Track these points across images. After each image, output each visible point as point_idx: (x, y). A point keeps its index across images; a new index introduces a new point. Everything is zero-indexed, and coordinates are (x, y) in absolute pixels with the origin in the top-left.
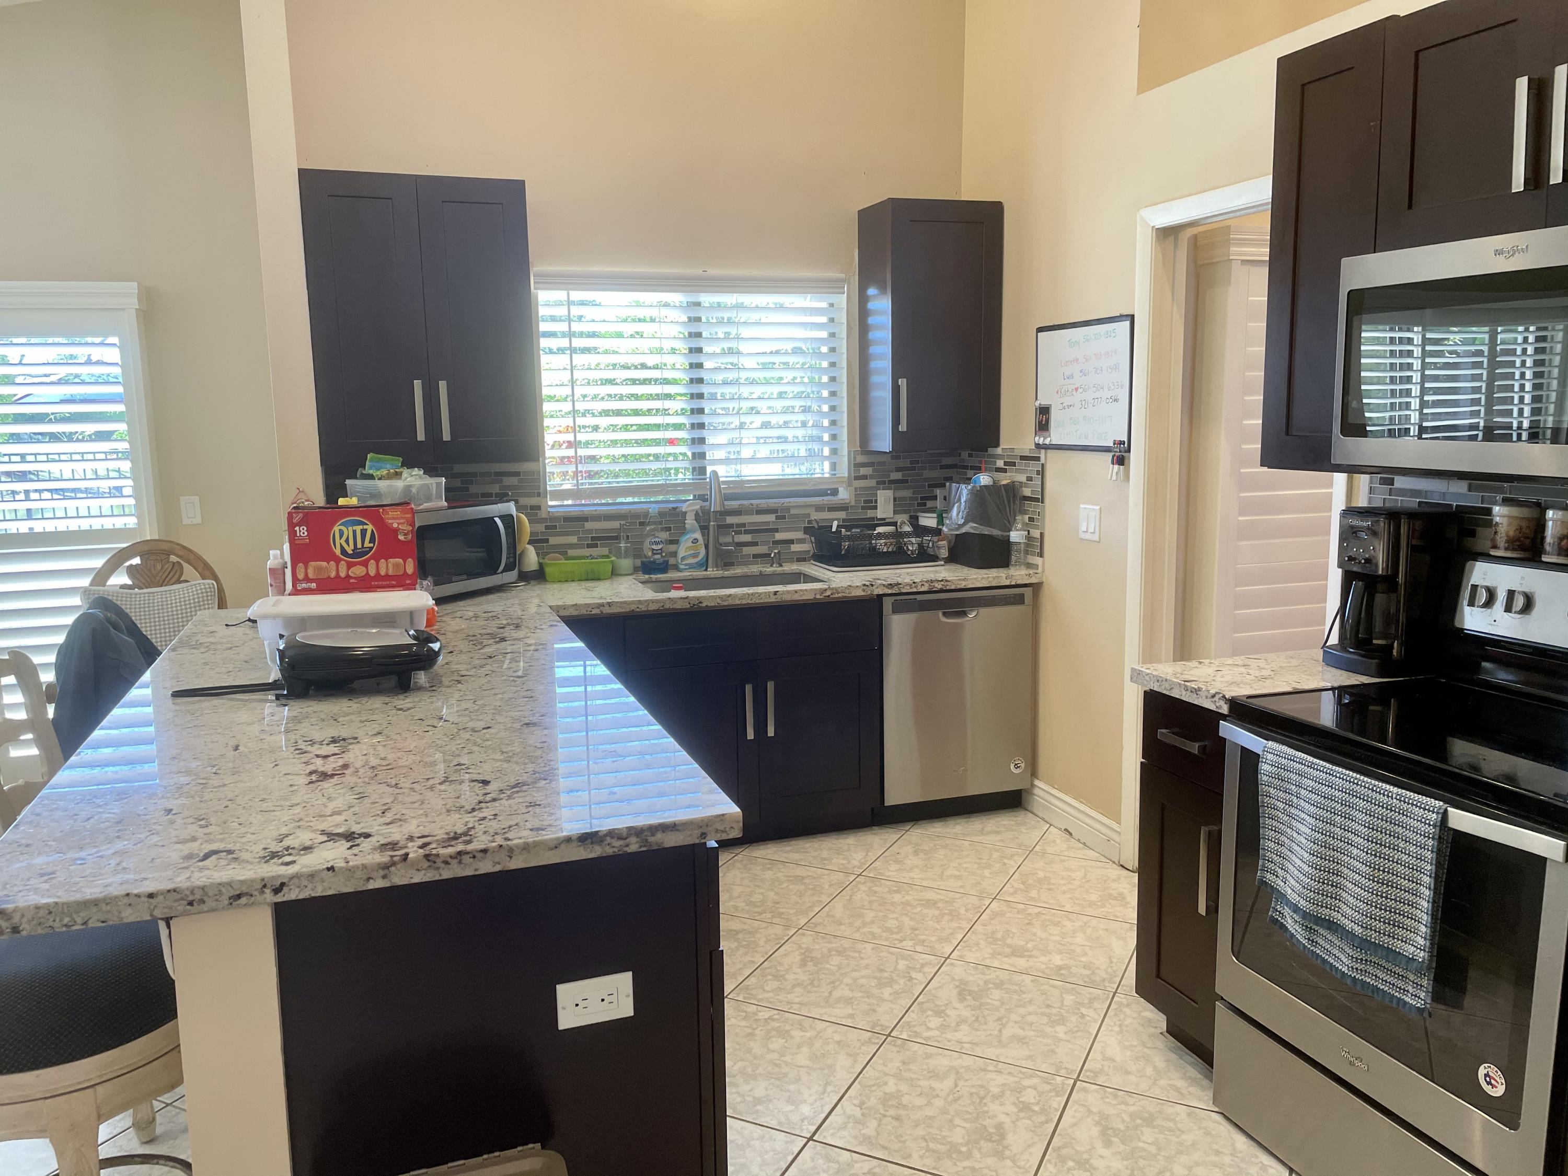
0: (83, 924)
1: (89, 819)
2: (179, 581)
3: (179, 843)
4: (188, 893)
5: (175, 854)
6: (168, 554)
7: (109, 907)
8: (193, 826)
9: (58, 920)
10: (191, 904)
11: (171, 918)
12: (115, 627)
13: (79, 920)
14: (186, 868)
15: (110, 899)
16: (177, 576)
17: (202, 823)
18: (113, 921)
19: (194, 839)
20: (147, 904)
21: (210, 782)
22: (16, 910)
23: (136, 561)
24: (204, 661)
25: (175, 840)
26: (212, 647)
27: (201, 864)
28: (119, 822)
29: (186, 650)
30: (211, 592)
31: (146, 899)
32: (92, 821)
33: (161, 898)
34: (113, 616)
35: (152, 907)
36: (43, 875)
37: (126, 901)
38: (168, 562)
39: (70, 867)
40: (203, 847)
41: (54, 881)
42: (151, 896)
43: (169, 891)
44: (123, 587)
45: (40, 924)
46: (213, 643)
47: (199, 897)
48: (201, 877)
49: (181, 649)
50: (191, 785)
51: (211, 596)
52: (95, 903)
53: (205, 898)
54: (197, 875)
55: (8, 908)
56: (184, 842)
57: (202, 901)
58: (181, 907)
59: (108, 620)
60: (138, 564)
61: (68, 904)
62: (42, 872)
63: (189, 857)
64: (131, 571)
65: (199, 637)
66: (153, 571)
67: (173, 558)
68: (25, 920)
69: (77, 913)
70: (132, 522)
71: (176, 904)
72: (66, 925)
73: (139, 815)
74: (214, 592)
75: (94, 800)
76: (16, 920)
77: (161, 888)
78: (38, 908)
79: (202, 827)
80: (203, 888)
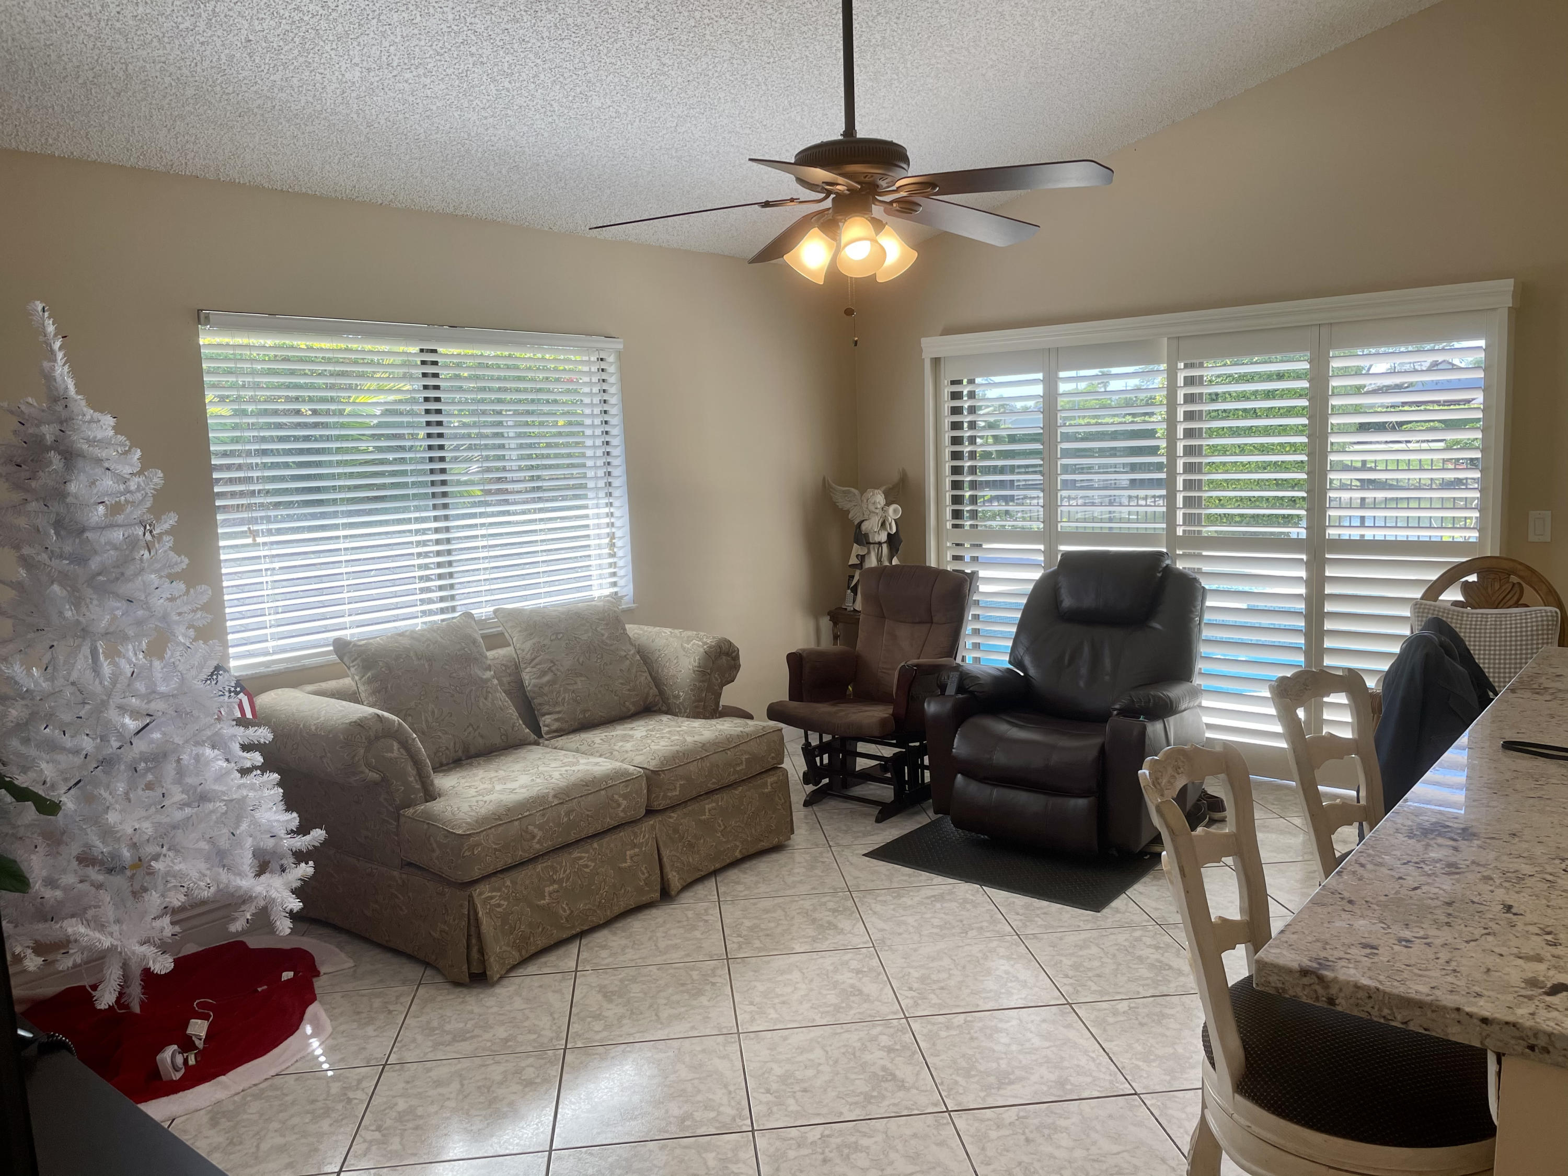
0: (1403, 1023)
1: (1415, 889)
2: (1517, 605)
3: (1520, 958)
4: (1530, 1034)
5: (1516, 972)
6: (1509, 573)
7: (1434, 1015)
8: (1538, 939)
9: (1377, 1007)
10: (1532, 1048)
11: (1504, 1055)
12: (1448, 652)
13: (1399, 1017)
14: (1530, 998)
15: (1438, 1007)
16: (1515, 598)
17: (1549, 937)
18: (1437, 1033)
19: (1539, 959)
20: (1478, 1028)
21: (1559, 881)
22: (1335, 980)
23: (1473, 578)
24: (1549, 712)
25: (1515, 951)
26: (1560, 695)
27: (1548, 999)
28: (1449, 904)
29: (1528, 694)
30: (1553, 621)
31: (1479, 1023)
32: (1418, 891)
33: (1496, 1028)
34: (1448, 640)
35: (1484, 1034)
36: (1365, 946)
37: (1455, 1015)
38: (1508, 582)
39: (1395, 947)
40: (1551, 973)
41: (1376, 959)
42: (1485, 1021)
43: (1507, 1023)
44: (1456, 603)
45: (1357, 1005)
46: (1560, 691)
47: (1543, 1044)
48: (1549, 1019)
49: (1522, 691)
50: (1534, 879)
51: (1553, 625)
52: (1420, 1005)
53: (1551, 1049)
54: (1543, 1013)
55: (1327, 976)
56: (1528, 958)
57: (1546, 1050)
58: (1520, 1047)
59: (1442, 645)
60: (1474, 582)
61: (1390, 996)
62: (1363, 941)
63: (1533, 983)
64: (1466, 587)
65: (1543, 680)
66: (1489, 589)
67: (1514, 579)
68: (1342, 995)
69: (1397, 1008)
70: (1473, 536)
71: (1513, 1042)
72: (1384, 1017)
73: (1473, 902)
74: (1557, 621)
75: (1423, 866)
76: (1334, 991)
77: (1497, 1016)
78: (1357, 987)
79: (1549, 943)
80: (1550, 1035)
